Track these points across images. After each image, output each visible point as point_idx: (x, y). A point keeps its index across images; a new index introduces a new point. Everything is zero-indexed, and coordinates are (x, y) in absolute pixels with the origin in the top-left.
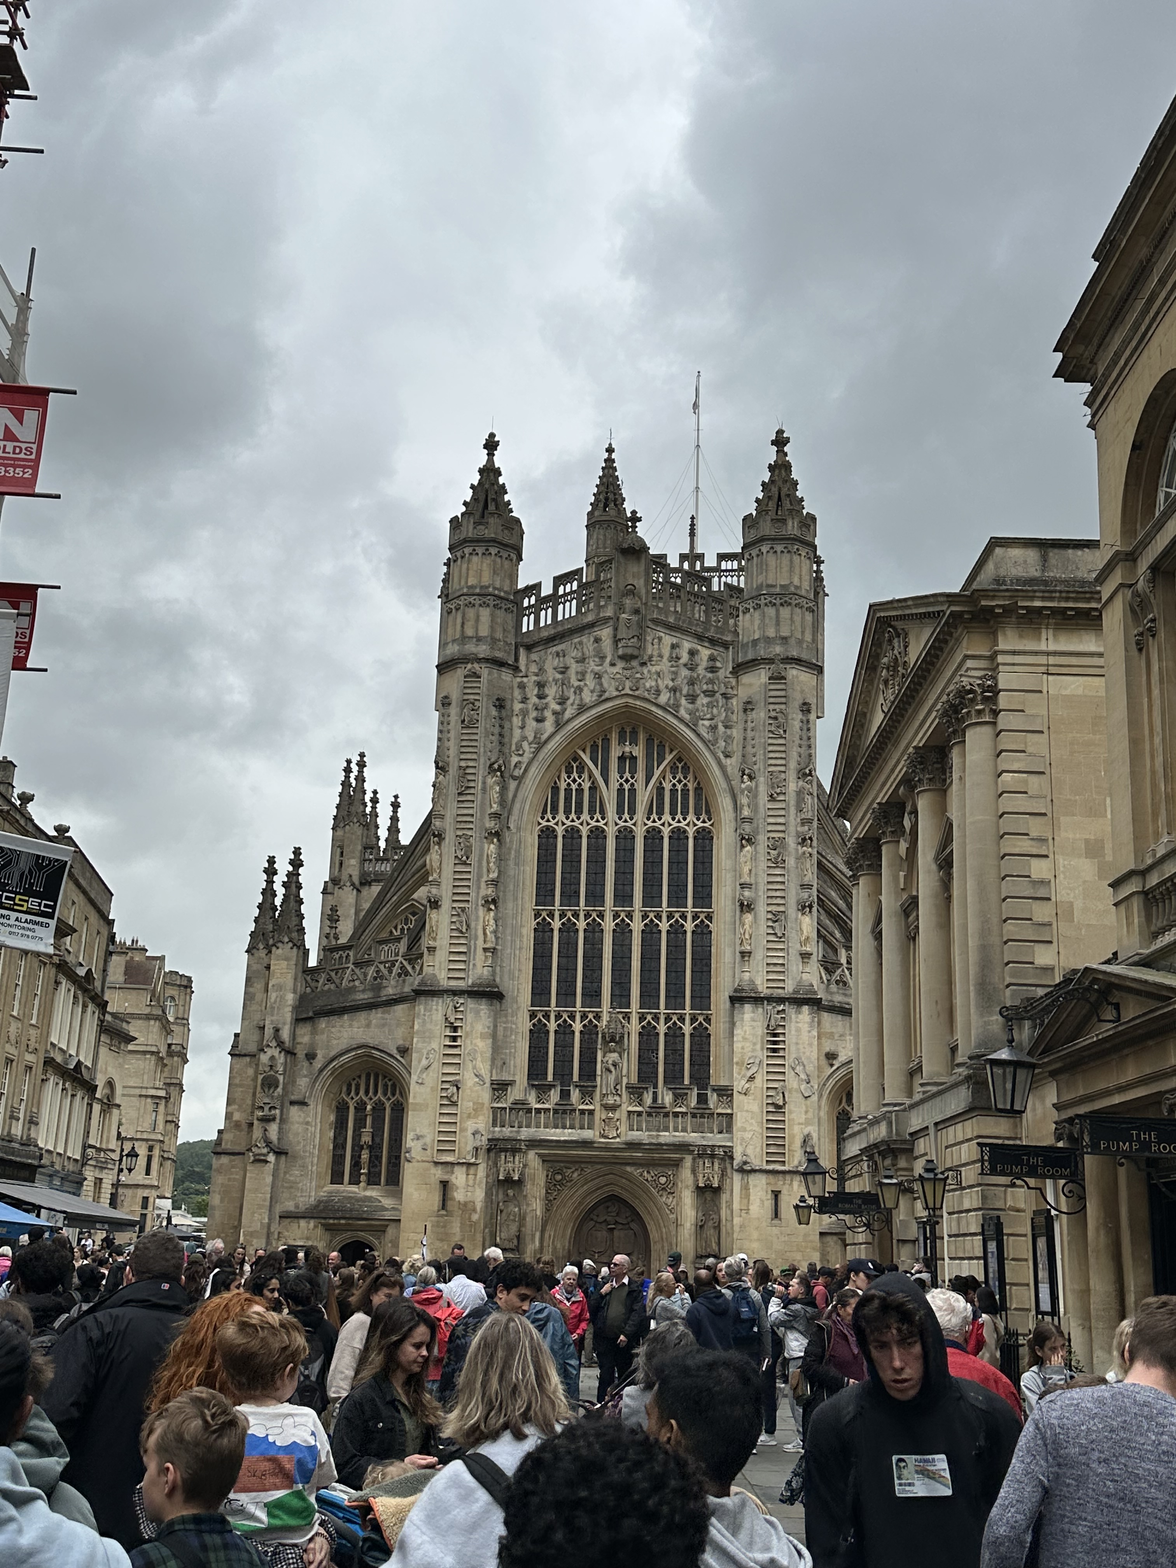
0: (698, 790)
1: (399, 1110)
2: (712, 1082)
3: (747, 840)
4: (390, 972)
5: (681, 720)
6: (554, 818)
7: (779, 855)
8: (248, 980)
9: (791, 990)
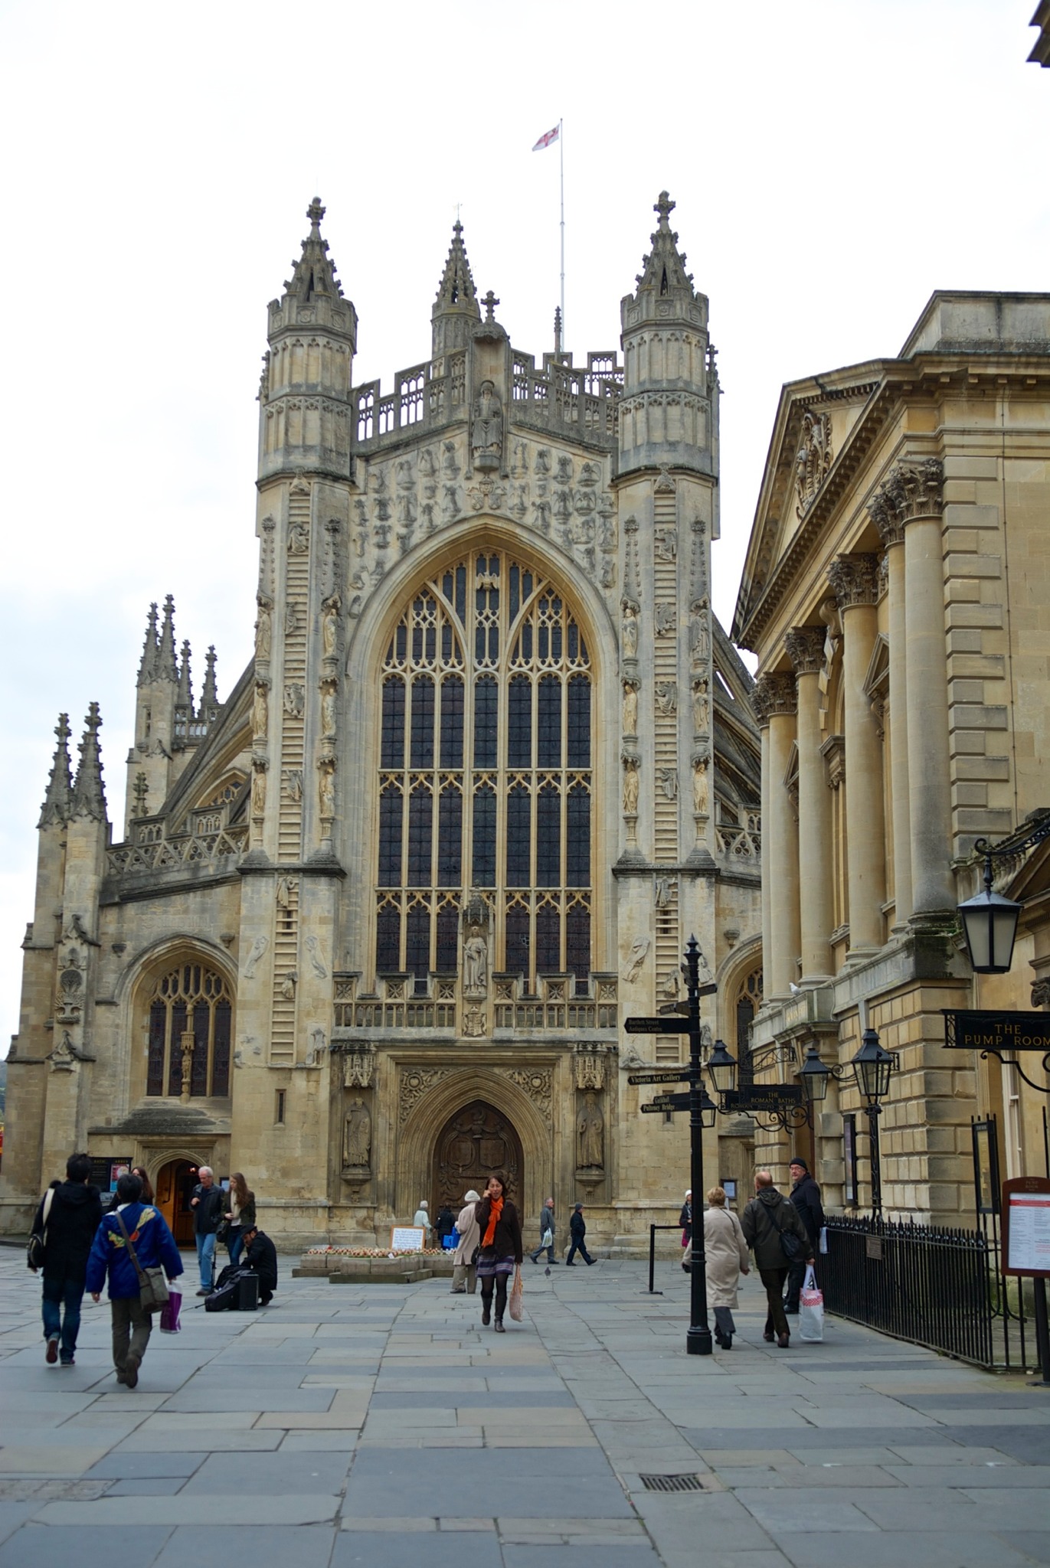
0: (572, 627)
1: (225, 1010)
2: (593, 969)
3: (631, 685)
4: (210, 848)
5: (551, 544)
6: (401, 663)
7: (668, 702)
8: (42, 863)
9: (684, 860)
